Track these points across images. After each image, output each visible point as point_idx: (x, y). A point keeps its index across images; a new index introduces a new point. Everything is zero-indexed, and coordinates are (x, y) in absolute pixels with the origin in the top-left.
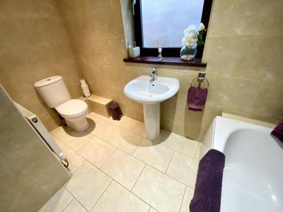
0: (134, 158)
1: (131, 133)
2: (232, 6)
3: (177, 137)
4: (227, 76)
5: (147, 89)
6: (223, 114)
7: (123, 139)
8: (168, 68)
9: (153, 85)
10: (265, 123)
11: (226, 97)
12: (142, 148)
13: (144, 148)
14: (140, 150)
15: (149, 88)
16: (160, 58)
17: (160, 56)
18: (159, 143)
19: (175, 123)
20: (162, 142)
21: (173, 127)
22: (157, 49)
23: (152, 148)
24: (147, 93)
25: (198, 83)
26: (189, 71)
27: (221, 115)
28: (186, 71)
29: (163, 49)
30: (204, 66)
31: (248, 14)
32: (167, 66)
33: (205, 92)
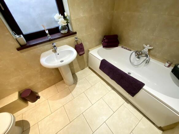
0: (77, 98)
1: (58, 93)
2: (76, 4)
3: (79, 72)
4: (85, 35)
5: (55, 59)
6: (89, 50)
7: (59, 100)
8: (59, 41)
9: (58, 54)
10: (99, 46)
11: (87, 43)
12: (74, 91)
13: (75, 89)
14: (74, 92)
15: (57, 57)
16: (49, 37)
17: (49, 35)
18: (77, 82)
19: (75, 68)
20: (77, 80)
21: (75, 70)
22: (44, 31)
23: (77, 86)
24: (56, 61)
25: (76, 42)
26: (70, 38)
27: (89, 51)
28: (69, 39)
29: (49, 30)
30: (76, 33)
31: (82, 7)
32: (58, 40)
33: (81, 44)
